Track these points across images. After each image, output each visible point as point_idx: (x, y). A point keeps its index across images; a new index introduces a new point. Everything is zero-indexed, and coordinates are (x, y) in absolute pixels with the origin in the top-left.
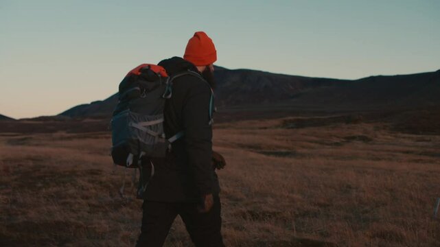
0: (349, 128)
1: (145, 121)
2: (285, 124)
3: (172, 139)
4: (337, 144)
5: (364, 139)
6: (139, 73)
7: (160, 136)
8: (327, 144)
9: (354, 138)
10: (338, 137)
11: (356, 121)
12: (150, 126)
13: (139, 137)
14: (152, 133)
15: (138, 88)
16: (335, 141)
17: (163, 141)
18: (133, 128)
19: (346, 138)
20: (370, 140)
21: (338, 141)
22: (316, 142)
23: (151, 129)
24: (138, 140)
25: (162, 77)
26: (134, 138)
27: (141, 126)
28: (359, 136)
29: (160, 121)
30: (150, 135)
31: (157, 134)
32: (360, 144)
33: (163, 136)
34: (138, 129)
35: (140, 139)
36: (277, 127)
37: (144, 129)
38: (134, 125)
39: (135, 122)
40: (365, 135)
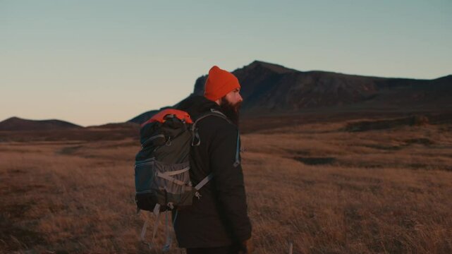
0: (412, 131)
1: (172, 170)
2: (349, 128)
3: (198, 187)
4: (396, 148)
5: (425, 142)
6: (164, 121)
7: (186, 185)
8: (385, 149)
9: (415, 141)
10: (398, 141)
11: (420, 123)
12: (177, 175)
13: (165, 187)
14: (179, 183)
15: (162, 136)
16: (395, 145)
17: (189, 189)
18: (159, 178)
19: (406, 141)
20: (432, 143)
21: (398, 145)
22: (373, 146)
23: (178, 179)
24: (165, 191)
25: (187, 123)
26: (160, 188)
27: (168, 175)
28: (421, 139)
29: (186, 170)
30: (176, 184)
31: (183, 183)
32: (419, 148)
33: (190, 183)
34: (165, 179)
35: (167, 190)
36: (340, 130)
37: (171, 179)
38: (160, 175)
39: (161, 172)
40: (428, 138)
